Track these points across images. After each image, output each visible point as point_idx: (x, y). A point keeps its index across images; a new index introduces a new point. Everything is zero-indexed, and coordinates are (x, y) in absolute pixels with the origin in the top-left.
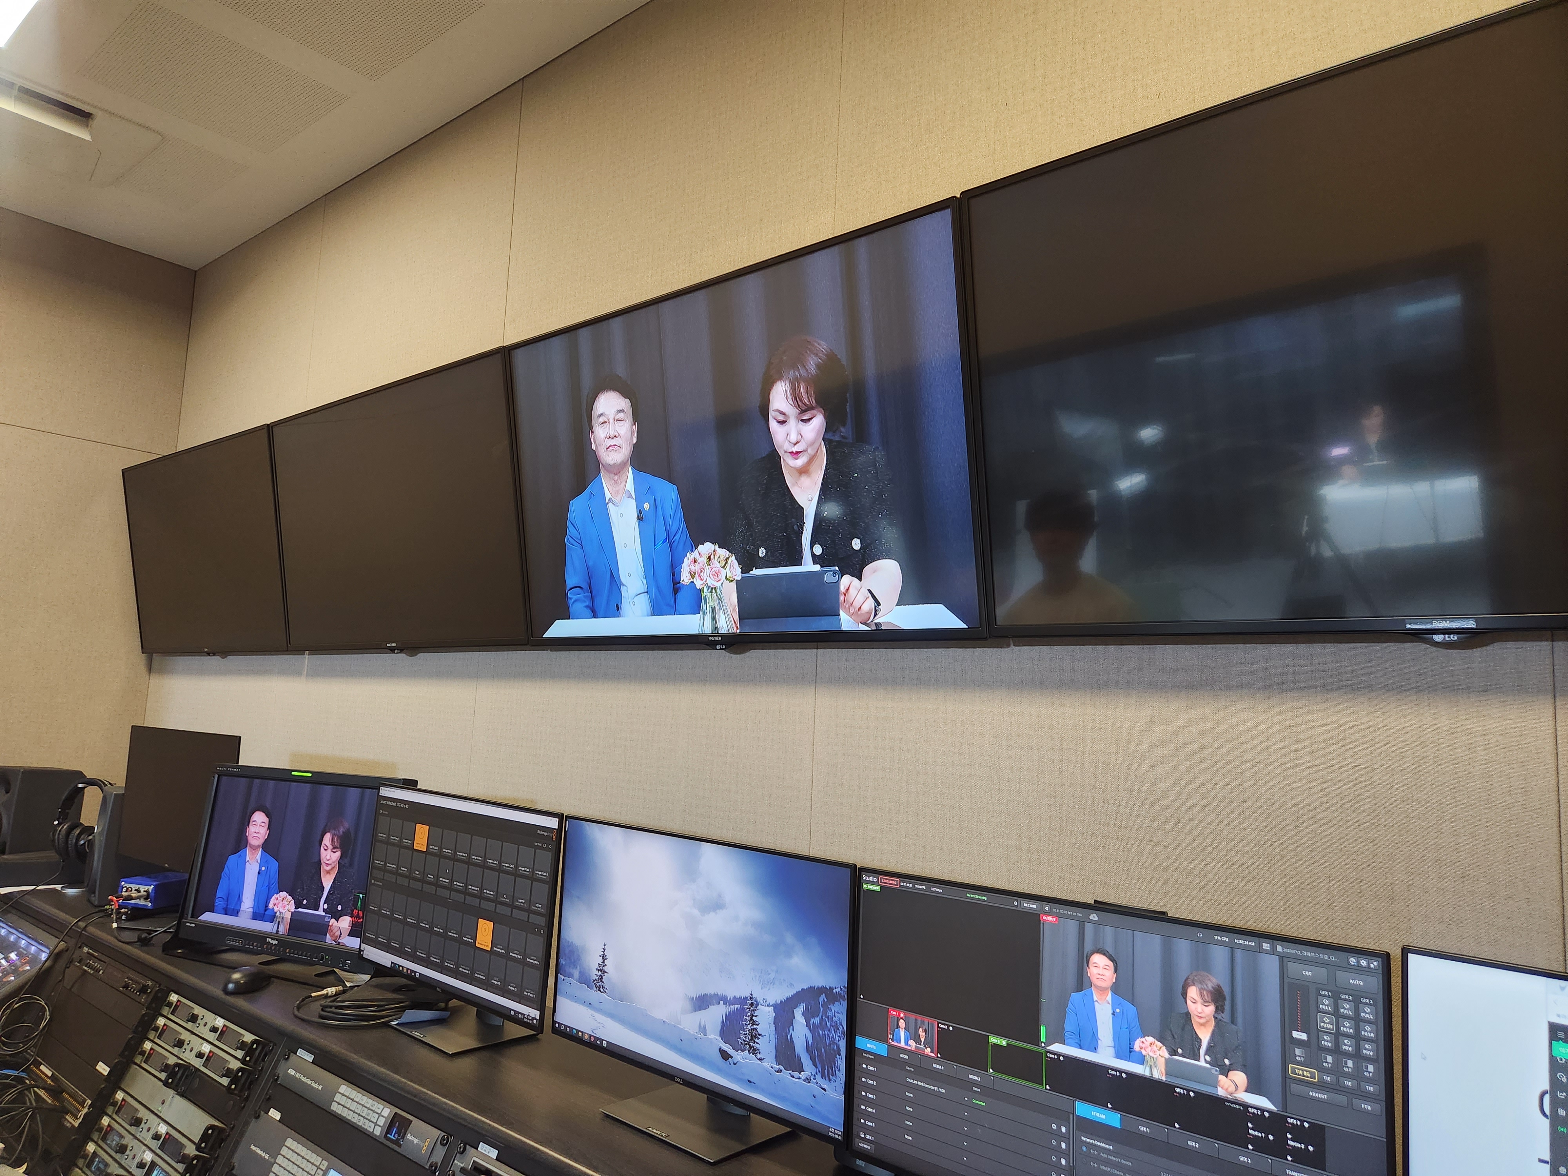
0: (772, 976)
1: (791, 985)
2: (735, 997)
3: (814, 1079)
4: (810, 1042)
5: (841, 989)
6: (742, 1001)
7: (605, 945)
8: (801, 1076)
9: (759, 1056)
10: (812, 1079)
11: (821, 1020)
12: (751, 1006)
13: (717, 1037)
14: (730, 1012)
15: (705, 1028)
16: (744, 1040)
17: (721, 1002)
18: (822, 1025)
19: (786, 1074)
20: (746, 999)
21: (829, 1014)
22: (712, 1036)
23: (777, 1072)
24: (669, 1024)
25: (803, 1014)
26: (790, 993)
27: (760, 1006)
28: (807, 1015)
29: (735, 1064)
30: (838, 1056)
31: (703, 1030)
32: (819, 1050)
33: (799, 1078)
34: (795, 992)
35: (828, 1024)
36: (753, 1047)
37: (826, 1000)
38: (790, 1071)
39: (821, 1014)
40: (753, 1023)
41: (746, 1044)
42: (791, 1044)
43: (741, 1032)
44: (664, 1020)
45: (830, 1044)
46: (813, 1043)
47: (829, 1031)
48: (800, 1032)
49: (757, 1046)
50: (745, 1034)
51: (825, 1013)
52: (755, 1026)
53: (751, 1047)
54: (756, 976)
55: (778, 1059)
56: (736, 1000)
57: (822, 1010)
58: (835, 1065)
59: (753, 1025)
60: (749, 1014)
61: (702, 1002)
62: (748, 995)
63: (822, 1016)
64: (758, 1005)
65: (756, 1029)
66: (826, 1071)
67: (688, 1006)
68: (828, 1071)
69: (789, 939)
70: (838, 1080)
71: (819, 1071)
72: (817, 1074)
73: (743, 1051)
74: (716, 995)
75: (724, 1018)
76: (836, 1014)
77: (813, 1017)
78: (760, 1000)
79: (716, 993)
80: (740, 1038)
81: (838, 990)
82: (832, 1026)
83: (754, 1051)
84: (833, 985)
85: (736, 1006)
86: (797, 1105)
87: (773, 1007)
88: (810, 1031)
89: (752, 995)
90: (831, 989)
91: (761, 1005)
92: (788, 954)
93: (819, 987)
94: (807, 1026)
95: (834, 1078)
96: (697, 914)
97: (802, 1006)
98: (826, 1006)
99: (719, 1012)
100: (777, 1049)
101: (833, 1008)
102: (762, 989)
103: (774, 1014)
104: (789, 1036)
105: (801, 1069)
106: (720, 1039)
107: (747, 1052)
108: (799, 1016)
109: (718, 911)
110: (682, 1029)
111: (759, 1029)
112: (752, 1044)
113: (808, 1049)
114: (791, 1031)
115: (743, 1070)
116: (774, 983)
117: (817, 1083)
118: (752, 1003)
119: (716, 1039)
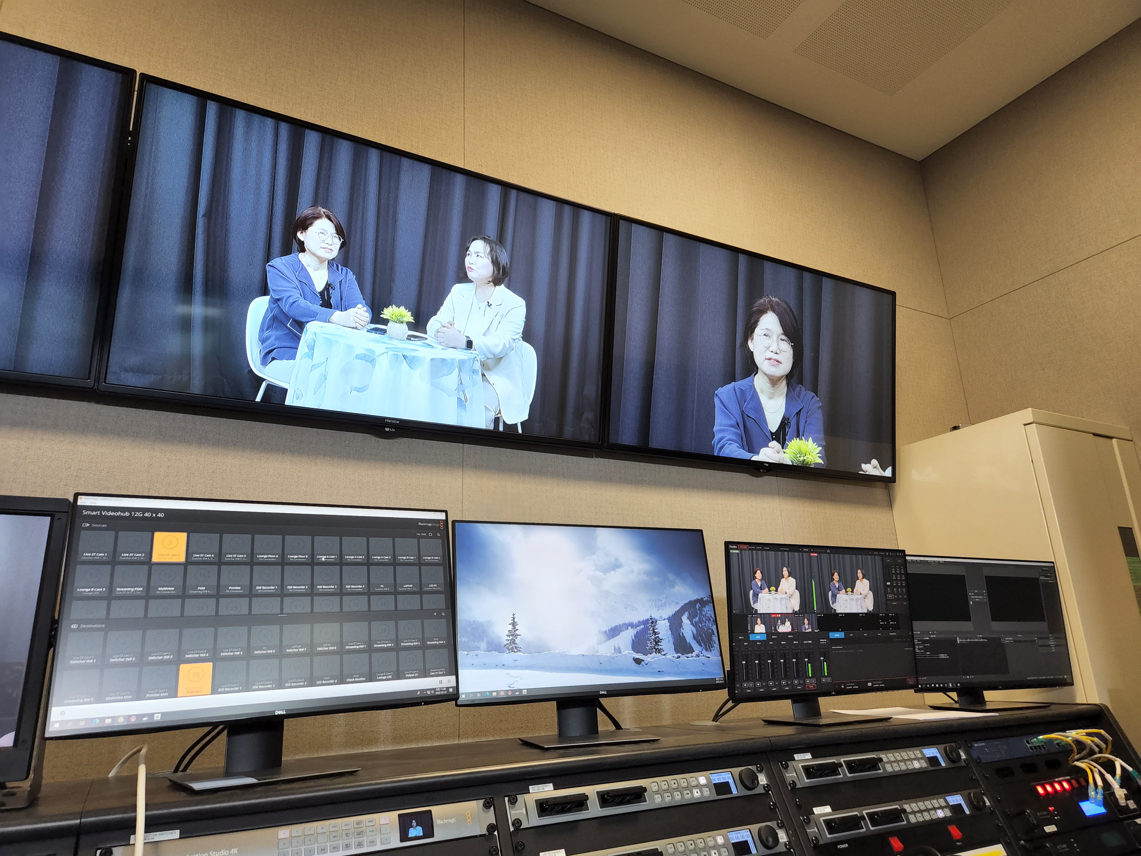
0: (664, 601)
1: (677, 603)
3: (702, 654)
4: (695, 632)
5: (708, 598)
6: (645, 622)
8: (693, 655)
9: (663, 653)
10: (700, 654)
11: (700, 618)
12: (652, 624)
14: (637, 632)
15: (619, 649)
16: (651, 647)
18: (701, 621)
19: (683, 658)
20: (648, 620)
21: (704, 613)
22: (626, 652)
23: (678, 658)
24: (587, 656)
25: (688, 618)
26: (677, 608)
29: (646, 664)
30: (713, 635)
32: (701, 636)
33: (692, 657)
34: (680, 607)
35: (704, 619)
36: (658, 648)
37: (700, 606)
38: (686, 655)
39: (698, 615)
40: (655, 633)
41: (652, 649)
42: (684, 638)
43: (648, 642)
44: (583, 654)
45: (707, 631)
46: (697, 633)
47: (705, 623)
48: (688, 629)
49: (660, 647)
50: (651, 643)
51: (701, 613)
52: (657, 635)
53: (656, 650)
54: (652, 605)
55: (677, 651)
56: (640, 623)
57: (699, 612)
58: (712, 641)
59: (655, 634)
60: (651, 629)
61: (613, 633)
62: (648, 617)
63: (700, 616)
64: (656, 621)
65: (658, 637)
66: (707, 646)
67: (603, 638)
68: (710, 645)
69: (671, 576)
73: (651, 654)
74: (624, 624)
75: (633, 637)
76: (708, 612)
77: (694, 618)
78: (657, 618)
79: (624, 623)
80: (648, 646)
81: (706, 598)
82: (706, 619)
83: (659, 651)
84: (702, 597)
85: (641, 627)
86: (694, 673)
87: (667, 620)
88: (694, 626)
89: (651, 616)
90: (702, 599)
91: (659, 621)
92: (672, 586)
93: (695, 600)
94: (691, 624)
95: (713, 648)
96: (599, 574)
97: (686, 614)
98: (700, 609)
99: (629, 634)
100: (675, 644)
101: (705, 609)
102: (658, 610)
103: (669, 624)
104: (681, 634)
105: (692, 651)
106: (633, 652)
107: (654, 653)
108: (685, 619)
109: (617, 570)
110: (600, 655)
111: (660, 636)
112: (656, 647)
113: (695, 638)
114: (682, 630)
115: (654, 666)
116: (666, 605)
117: (703, 655)
118: (653, 622)
119: (629, 653)
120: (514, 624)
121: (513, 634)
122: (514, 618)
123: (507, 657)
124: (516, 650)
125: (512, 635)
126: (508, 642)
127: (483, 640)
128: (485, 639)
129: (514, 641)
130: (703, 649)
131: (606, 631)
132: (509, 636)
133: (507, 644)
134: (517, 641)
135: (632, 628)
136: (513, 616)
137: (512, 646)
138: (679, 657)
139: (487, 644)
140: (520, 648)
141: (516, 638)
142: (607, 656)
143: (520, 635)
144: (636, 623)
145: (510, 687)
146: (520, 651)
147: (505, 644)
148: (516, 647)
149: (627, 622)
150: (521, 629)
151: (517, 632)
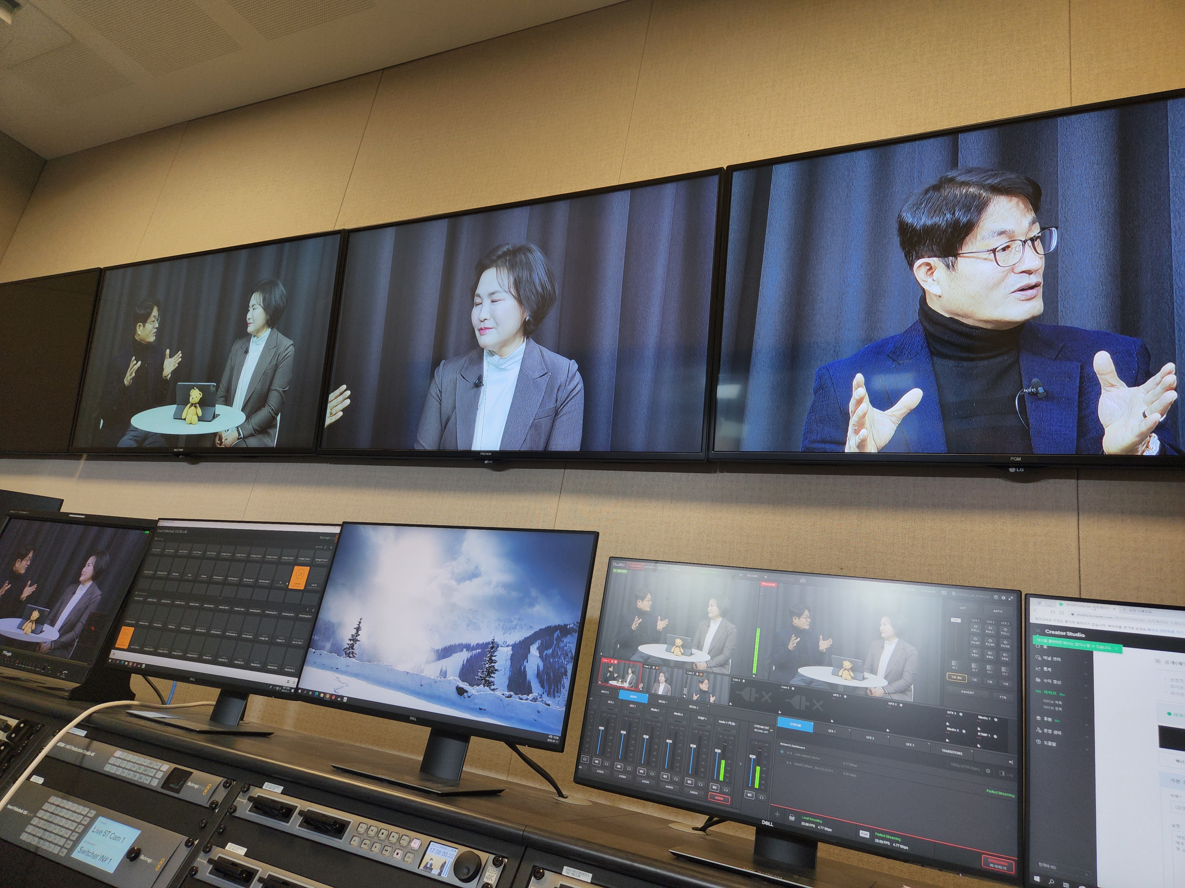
0: (515, 622)
1: (531, 627)
2: (478, 644)
3: (541, 698)
4: (541, 668)
5: (574, 625)
6: (484, 646)
7: (361, 619)
8: (528, 697)
9: (492, 687)
10: (538, 698)
11: (554, 650)
12: (492, 649)
13: (456, 678)
14: (471, 657)
15: (445, 672)
16: (481, 677)
17: (465, 650)
18: (553, 655)
19: (515, 698)
20: (488, 644)
21: (562, 645)
22: (452, 678)
23: (508, 697)
24: (411, 674)
25: (538, 649)
26: (528, 633)
27: (499, 648)
28: (541, 650)
29: (469, 697)
30: (564, 677)
31: (444, 674)
32: (548, 674)
33: (527, 699)
34: (533, 632)
35: (559, 653)
36: (489, 681)
37: (560, 635)
38: (519, 696)
40: (491, 661)
41: (482, 680)
42: (523, 674)
43: (479, 670)
44: (408, 671)
45: (559, 669)
46: (543, 670)
48: (533, 663)
49: (492, 679)
50: (482, 672)
51: (558, 644)
52: (493, 664)
53: (486, 681)
54: (499, 625)
55: (510, 688)
56: (478, 646)
57: (555, 642)
58: (561, 684)
59: (491, 663)
60: (489, 655)
61: (446, 653)
62: (490, 640)
63: (555, 648)
64: (498, 647)
65: (493, 666)
66: (552, 690)
67: (433, 656)
68: (554, 690)
69: (534, 593)
70: (562, 696)
71: (546, 691)
72: (543, 693)
73: (478, 685)
75: (465, 662)
76: (567, 644)
77: (547, 649)
78: (500, 643)
79: (460, 643)
80: (477, 676)
81: (571, 626)
82: (562, 654)
83: (489, 684)
84: (568, 623)
85: (478, 651)
86: (522, 721)
87: (511, 647)
88: (543, 660)
89: (493, 639)
90: (566, 625)
91: (501, 646)
92: (532, 605)
93: (554, 626)
94: (540, 657)
95: (558, 694)
96: (453, 583)
97: (537, 643)
98: (559, 639)
99: (461, 658)
100: (510, 679)
101: (565, 640)
102: (504, 634)
103: (512, 652)
104: (522, 668)
105: (529, 691)
106: (458, 679)
107: (482, 685)
108: (534, 650)
109: (473, 580)
110: (424, 676)
111: (496, 666)
112: (487, 679)
113: (539, 675)
114: (525, 663)
115: (476, 701)
116: (515, 628)
117: (542, 701)
118: (493, 646)
119: (454, 679)
120: (358, 629)
122: (360, 623)
123: (343, 661)
125: (353, 640)
126: (348, 646)
127: (329, 640)
128: (332, 640)
129: (353, 646)
130: (545, 693)
131: (439, 650)
132: (350, 640)
133: (347, 648)
135: (466, 651)
138: (510, 696)
139: (331, 645)
140: (355, 654)
141: (356, 643)
142: (430, 679)
143: (359, 641)
144: (473, 646)
145: (335, 691)
146: (354, 656)
147: (345, 647)
148: (353, 652)
149: (464, 643)
150: (363, 636)
151: (358, 638)
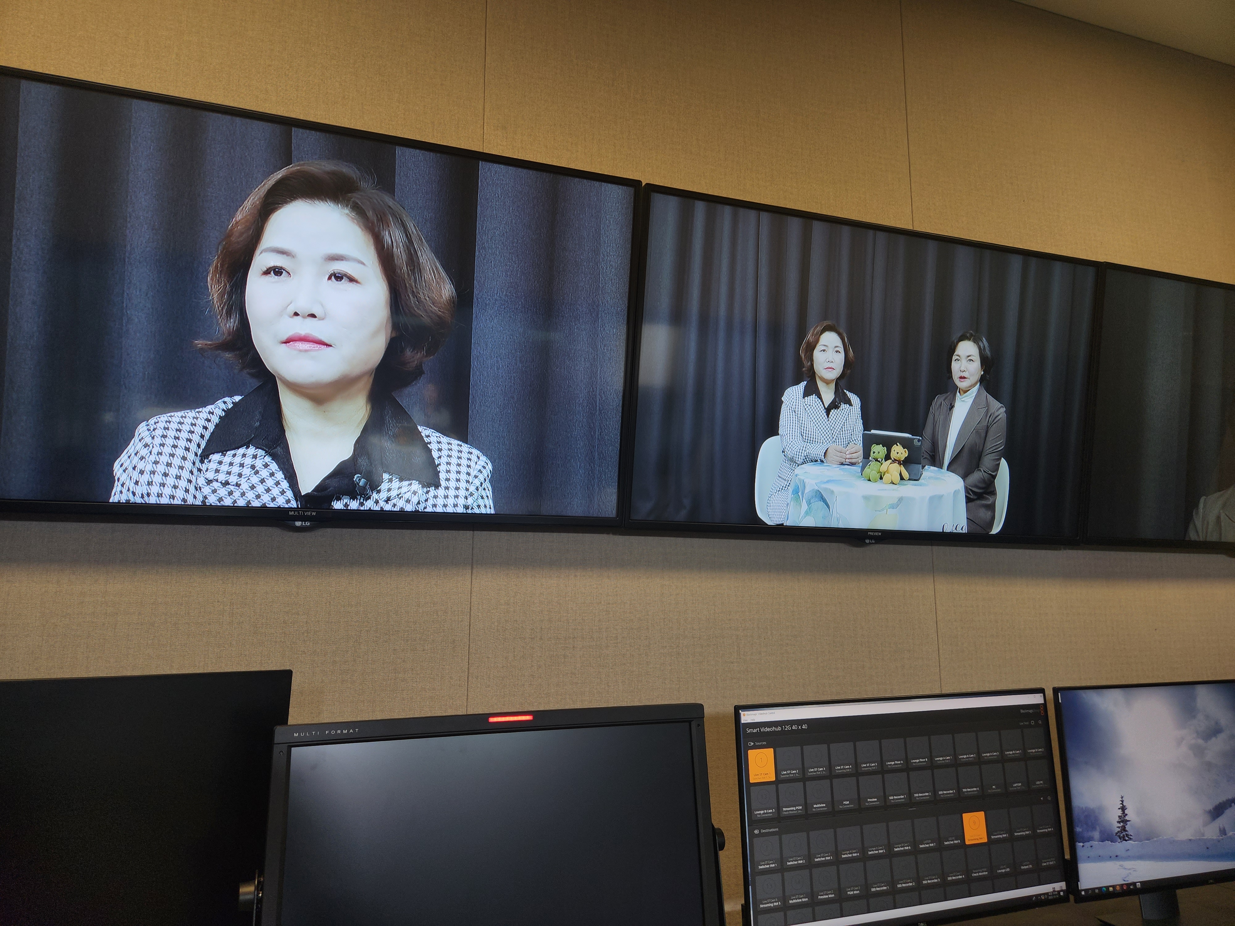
7: (1122, 797)
15: (1225, 830)
61: (1218, 811)
67: (1208, 818)
74: (1225, 801)
96: (1201, 742)
109: (1217, 735)
110: (1206, 839)
120: (1123, 808)
121: (1123, 820)
122: (1122, 801)
123: (1119, 847)
124: (1127, 838)
126: (1119, 830)
127: (1096, 829)
129: (1125, 828)
132: (1119, 822)
133: (1119, 832)
134: (1127, 827)
136: (1121, 799)
137: (1123, 834)
139: (1100, 833)
140: (1131, 835)
141: (1127, 824)
143: (1129, 821)
145: (1124, 880)
146: (1131, 839)
147: (1116, 832)
148: (1127, 834)
149: (1230, 798)
150: (1130, 814)
151: (1127, 818)
